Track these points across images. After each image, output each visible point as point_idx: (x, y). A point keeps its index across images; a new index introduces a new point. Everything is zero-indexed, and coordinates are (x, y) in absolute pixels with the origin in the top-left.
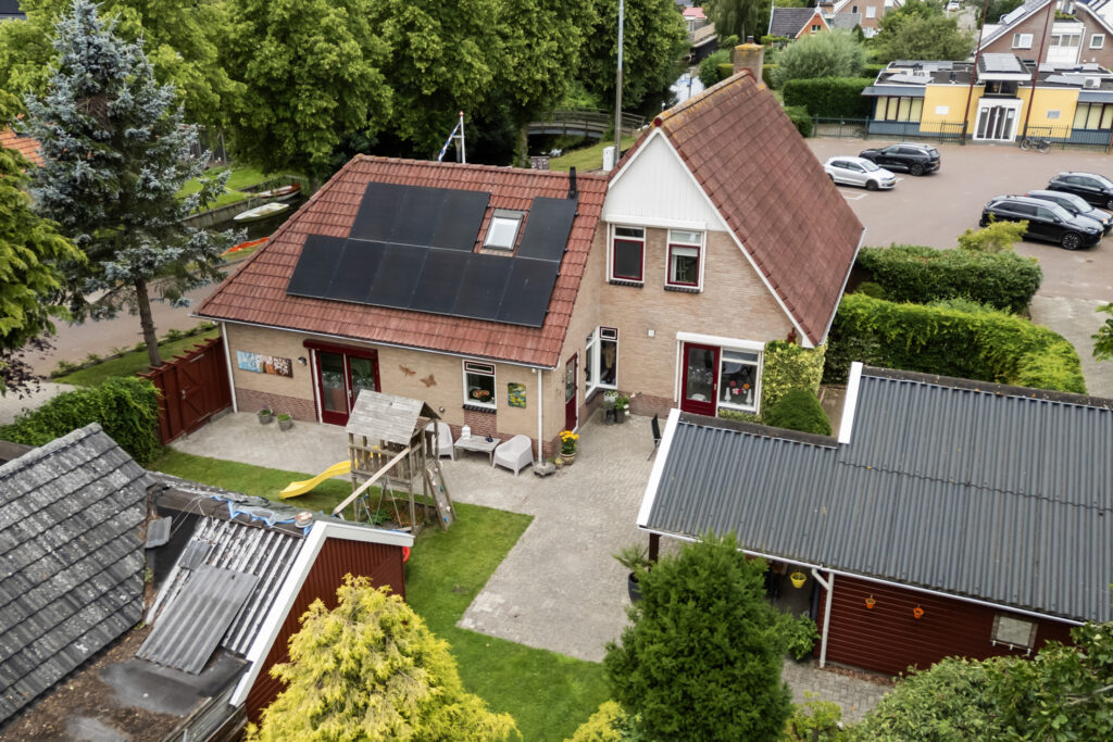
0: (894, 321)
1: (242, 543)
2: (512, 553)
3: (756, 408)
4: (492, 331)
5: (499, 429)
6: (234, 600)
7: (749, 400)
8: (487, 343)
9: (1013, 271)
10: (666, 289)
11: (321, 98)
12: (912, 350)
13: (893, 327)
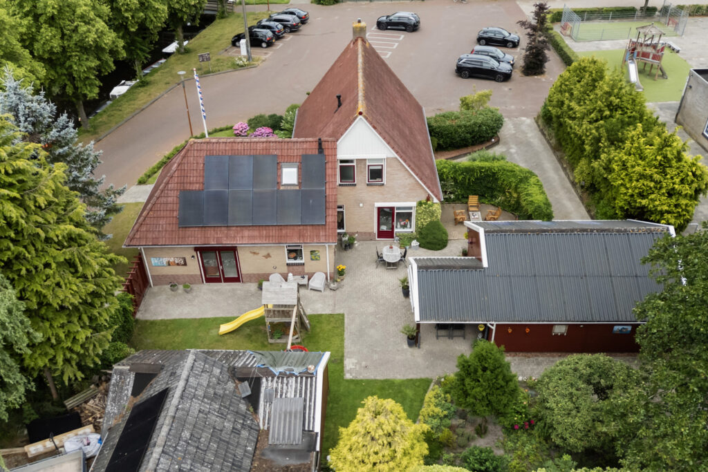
0: (460, 172)
1: (287, 385)
2: (346, 335)
3: (413, 229)
4: (300, 230)
5: (306, 271)
6: (299, 410)
7: (409, 226)
8: (300, 236)
9: (492, 120)
10: (368, 185)
11: (87, 59)
12: (469, 183)
13: (459, 175)
